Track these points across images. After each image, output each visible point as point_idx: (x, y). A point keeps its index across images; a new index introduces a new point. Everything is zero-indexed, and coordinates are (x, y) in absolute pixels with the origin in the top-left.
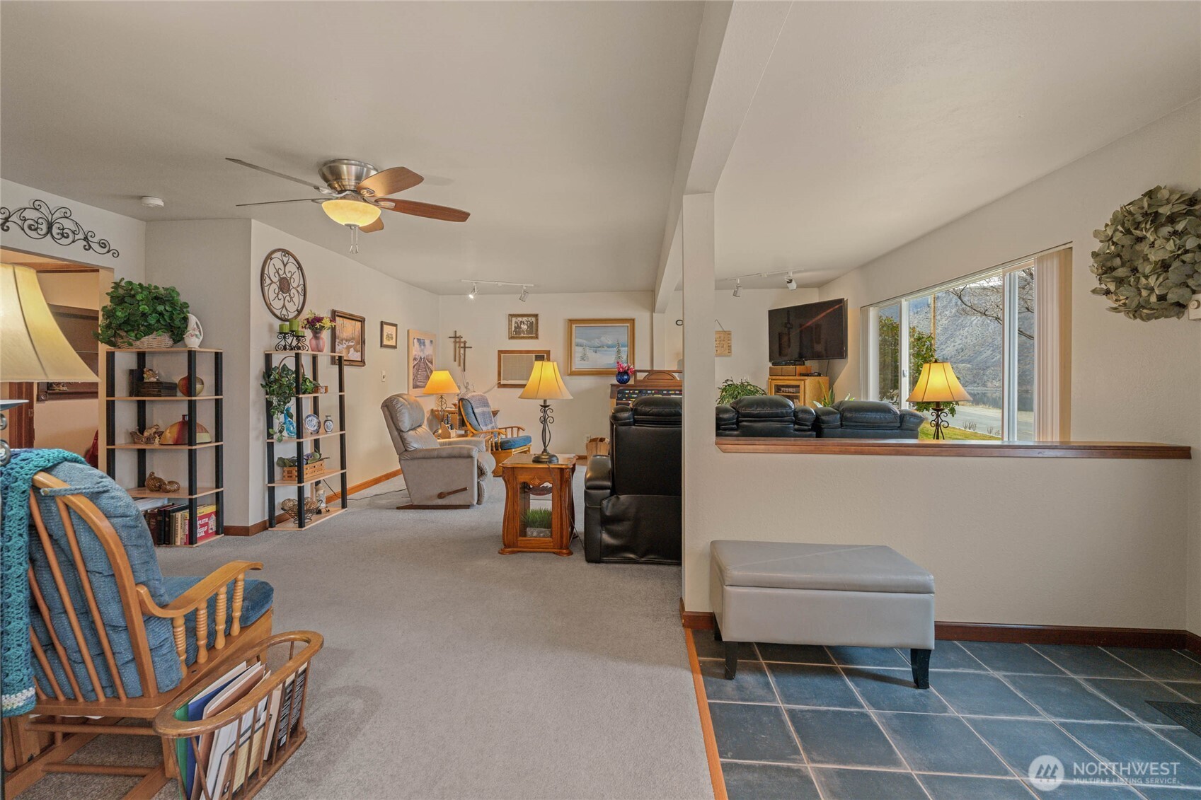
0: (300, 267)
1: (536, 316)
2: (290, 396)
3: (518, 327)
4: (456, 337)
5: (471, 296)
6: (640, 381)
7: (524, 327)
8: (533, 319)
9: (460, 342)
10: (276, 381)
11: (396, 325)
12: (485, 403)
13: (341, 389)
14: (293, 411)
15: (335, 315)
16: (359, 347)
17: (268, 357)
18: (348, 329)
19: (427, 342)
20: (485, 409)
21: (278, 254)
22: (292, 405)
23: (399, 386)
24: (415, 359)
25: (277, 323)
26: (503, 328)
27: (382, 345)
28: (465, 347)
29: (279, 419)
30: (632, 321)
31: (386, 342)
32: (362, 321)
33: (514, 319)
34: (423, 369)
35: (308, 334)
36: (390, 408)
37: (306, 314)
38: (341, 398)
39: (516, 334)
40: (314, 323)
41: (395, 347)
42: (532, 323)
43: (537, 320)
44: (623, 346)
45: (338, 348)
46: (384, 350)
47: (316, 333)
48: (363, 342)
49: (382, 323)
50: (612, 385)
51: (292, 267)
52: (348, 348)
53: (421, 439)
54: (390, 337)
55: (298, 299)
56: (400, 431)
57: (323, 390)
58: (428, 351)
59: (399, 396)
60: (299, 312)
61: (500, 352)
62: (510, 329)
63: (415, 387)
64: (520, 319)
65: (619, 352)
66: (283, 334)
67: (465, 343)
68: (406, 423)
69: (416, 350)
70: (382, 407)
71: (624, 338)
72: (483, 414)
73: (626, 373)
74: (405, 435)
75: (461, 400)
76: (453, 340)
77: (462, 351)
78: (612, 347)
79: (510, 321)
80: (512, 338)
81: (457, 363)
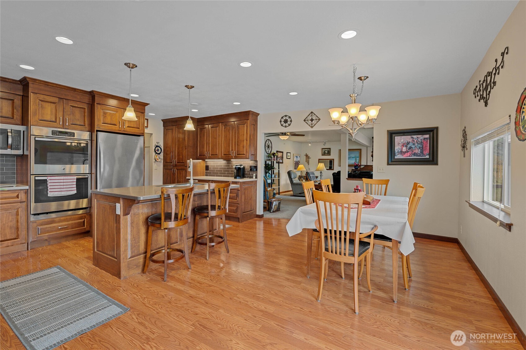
0: (271, 142)
1: (330, 149)
2: (270, 170)
3: (324, 152)
4: (307, 155)
5: (310, 145)
6: (362, 168)
7: (326, 152)
8: (329, 150)
9: (308, 156)
10: (267, 167)
11: (290, 153)
12: (313, 174)
13: (279, 169)
14: (270, 173)
15: (277, 152)
16: (282, 159)
17: (266, 162)
18: (280, 155)
19: (298, 157)
20: (313, 175)
21: (267, 141)
22: (270, 172)
23: (291, 168)
24: (295, 162)
25: (267, 155)
26: (320, 153)
27: (287, 158)
28: (309, 158)
29: (267, 175)
30: (360, 150)
31: (288, 157)
32: (282, 152)
33: (323, 150)
34: (297, 164)
35: (272, 156)
36: (289, 173)
37: (272, 152)
38: (279, 171)
39: (324, 154)
40: (274, 154)
41: (290, 159)
42: (329, 151)
43: (330, 150)
44: (357, 158)
45: (278, 159)
46: (287, 159)
47: (274, 156)
48: (283, 158)
49: (287, 153)
50: (352, 170)
51: (270, 143)
52: (280, 159)
53: (296, 181)
54: (289, 156)
55: (270, 149)
56: (291, 178)
57: (275, 169)
58: (299, 159)
59: (291, 170)
60: (271, 152)
61: (319, 159)
62: (322, 152)
63: (295, 169)
64: (325, 150)
65: (356, 159)
66: (268, 157)
67: (309, 157)
68: (293, 177)
69: (295, 159)
70: (288, 173)
71: (358, 155)
72: (313, 177)
73: (357, 166)
74: (292, 179)
75: (307, 172)
76: (305, 156)
77: (308, 159)
78: (354, 158)
79: (322, 150)
80: (323, 155)
81: (307, 162)
